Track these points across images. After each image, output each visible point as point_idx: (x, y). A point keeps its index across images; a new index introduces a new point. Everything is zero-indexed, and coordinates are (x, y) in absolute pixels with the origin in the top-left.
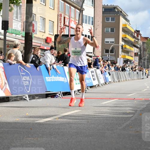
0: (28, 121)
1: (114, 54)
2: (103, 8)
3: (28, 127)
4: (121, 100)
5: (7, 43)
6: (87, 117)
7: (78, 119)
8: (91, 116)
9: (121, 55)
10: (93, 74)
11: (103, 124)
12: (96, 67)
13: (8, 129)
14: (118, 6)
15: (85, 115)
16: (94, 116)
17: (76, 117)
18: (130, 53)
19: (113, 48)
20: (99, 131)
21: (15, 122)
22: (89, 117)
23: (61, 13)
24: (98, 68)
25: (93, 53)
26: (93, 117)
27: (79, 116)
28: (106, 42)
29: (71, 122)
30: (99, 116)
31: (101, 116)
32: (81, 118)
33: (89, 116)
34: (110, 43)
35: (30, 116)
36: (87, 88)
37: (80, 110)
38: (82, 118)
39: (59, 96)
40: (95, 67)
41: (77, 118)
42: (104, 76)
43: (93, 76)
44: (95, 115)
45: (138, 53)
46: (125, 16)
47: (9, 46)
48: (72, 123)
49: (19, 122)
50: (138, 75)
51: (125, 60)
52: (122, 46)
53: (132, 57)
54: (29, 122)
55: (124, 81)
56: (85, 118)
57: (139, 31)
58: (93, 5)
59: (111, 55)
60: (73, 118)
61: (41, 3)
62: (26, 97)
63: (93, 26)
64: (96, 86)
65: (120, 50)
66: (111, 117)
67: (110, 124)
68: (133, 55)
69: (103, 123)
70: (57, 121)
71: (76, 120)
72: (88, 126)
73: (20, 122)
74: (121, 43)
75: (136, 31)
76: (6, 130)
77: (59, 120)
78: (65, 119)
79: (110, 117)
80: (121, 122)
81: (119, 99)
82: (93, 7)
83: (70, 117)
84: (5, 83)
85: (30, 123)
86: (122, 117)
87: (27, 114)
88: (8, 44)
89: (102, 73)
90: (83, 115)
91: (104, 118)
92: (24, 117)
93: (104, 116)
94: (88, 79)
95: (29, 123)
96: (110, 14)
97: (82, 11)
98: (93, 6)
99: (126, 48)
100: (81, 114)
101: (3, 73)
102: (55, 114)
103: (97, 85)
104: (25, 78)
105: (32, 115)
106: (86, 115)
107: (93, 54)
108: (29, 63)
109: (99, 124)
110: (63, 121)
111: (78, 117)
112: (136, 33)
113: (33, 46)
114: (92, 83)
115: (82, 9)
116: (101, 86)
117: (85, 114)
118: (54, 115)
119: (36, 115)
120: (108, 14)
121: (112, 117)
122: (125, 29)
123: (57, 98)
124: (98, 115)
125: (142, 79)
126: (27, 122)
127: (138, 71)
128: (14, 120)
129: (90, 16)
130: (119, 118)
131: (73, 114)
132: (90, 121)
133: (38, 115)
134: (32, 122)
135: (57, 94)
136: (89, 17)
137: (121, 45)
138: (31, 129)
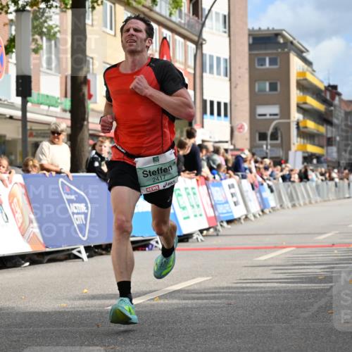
0: (89, 307)
1: (279, 142)
2: (249, 35)
3: (91, 321)
4: (302, 251)
5: (28, 128)
6: (224, 292)
7: (206, 298)
8: (234, 291)
9: (296, 144)
10: (232, 190)
11: (265, 308)
12: (240, 174)
13: (43, 329)
14: (284, 30)
15: (220, 288)
16: (242, 290)
17: (201, 293)
18: (316, 139)
19: (276, 129)
20: (256, 325)
21: (58, 310)
22: (230, 293)
23: (152, 51)
24: (244, 177)
25: (230, 142)
26: (239, 293)
27: (206, 291)
28: (260, 115)
29: (189, 306)
30: (254, 290)
31: (258, 290)
32: (212, 295)
33: (231, 290)
34: (268, 117)
35: (92, 296)
36: (221, 226)
37: (208, 276)
38: (214, 295)
39: (156, 247)
40: (238, 175)
41: (203, 295)
42: (258, 195)
43: (233, 195)
44: (243, 288)
45: (335, 138)
46: (302, 52)
47: (34, 134)
48: (192, 309)
49: (67, 310)
50: (337, 189)
51: (306, 155)
52: (298, 124)
53: (322, 147)
54: (90, 309)
55: (305, 204)
56: (221, 294)
57: (335, 87)
58: (227, 30)
59: (272, 146)
60: (194, 295)
61: (104, 29)
62: (79, 252)
63: (228, 79)
64: (240, 219)
65: (294, 132)
66: (282, 289)
67: (280, 307)
68: (325, 142)
69: (265, 305)
70: (157, 304)
71: (200, 301)
72: (230, 315)
73: (69, 310)
74: (296, 116)
75: (329, 86)
76: (40, 330)
77: (162, 301)
78: (176, 298)
79: (280, 291)
80: (306, 301)
81: (298, 247)
82: (227, 35)
83: (186, 295)
84: (31, 222)
85: (94, 312)
86: (307, 290)
87: (86, 291)
88: (31, 129)
89: (253, 189)
90: (216, 288)
91: (266, 292)
92: (80, 299)
93: (266, 289)
94: (223, 204)
95: (91, 312)
96: (266, 49)
97: (202, 44)
98: (225, 32)
99: (306, 127)
100: (211, 285)
101: (25, 198)
102: (151, 289)
103: (244, 217)
104: (76, 208)
105: (96, 292)
106: (223, 288)
107: (232, 144)
108: (83, 172)
109: (254, 307)
110: (170, 305)
111: (205, 293)
112: (329, 91)
113: (91, 132)
114: (231, 212)
115: (201, 40)
116: (252, 218)
117: (221, 286)
118: (148, 290)
119: (107, 292)
120: (261, 49)
121: (284, 291)
122: (304, 82)
123: (151, 249)
124: (252, 288)
125: (349, 198)
126: (86, 309)
127: (337, 180)
128: (56, 306)
129: (219, 55)
130: (300, 291)
131: (192, 288)
132: (233, 302)
133: (110, 293)
134: (98, 309)
135: (152, 242)
136: (218, 59)
137: (296, 119)
138: (98, 326)
